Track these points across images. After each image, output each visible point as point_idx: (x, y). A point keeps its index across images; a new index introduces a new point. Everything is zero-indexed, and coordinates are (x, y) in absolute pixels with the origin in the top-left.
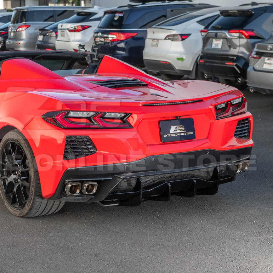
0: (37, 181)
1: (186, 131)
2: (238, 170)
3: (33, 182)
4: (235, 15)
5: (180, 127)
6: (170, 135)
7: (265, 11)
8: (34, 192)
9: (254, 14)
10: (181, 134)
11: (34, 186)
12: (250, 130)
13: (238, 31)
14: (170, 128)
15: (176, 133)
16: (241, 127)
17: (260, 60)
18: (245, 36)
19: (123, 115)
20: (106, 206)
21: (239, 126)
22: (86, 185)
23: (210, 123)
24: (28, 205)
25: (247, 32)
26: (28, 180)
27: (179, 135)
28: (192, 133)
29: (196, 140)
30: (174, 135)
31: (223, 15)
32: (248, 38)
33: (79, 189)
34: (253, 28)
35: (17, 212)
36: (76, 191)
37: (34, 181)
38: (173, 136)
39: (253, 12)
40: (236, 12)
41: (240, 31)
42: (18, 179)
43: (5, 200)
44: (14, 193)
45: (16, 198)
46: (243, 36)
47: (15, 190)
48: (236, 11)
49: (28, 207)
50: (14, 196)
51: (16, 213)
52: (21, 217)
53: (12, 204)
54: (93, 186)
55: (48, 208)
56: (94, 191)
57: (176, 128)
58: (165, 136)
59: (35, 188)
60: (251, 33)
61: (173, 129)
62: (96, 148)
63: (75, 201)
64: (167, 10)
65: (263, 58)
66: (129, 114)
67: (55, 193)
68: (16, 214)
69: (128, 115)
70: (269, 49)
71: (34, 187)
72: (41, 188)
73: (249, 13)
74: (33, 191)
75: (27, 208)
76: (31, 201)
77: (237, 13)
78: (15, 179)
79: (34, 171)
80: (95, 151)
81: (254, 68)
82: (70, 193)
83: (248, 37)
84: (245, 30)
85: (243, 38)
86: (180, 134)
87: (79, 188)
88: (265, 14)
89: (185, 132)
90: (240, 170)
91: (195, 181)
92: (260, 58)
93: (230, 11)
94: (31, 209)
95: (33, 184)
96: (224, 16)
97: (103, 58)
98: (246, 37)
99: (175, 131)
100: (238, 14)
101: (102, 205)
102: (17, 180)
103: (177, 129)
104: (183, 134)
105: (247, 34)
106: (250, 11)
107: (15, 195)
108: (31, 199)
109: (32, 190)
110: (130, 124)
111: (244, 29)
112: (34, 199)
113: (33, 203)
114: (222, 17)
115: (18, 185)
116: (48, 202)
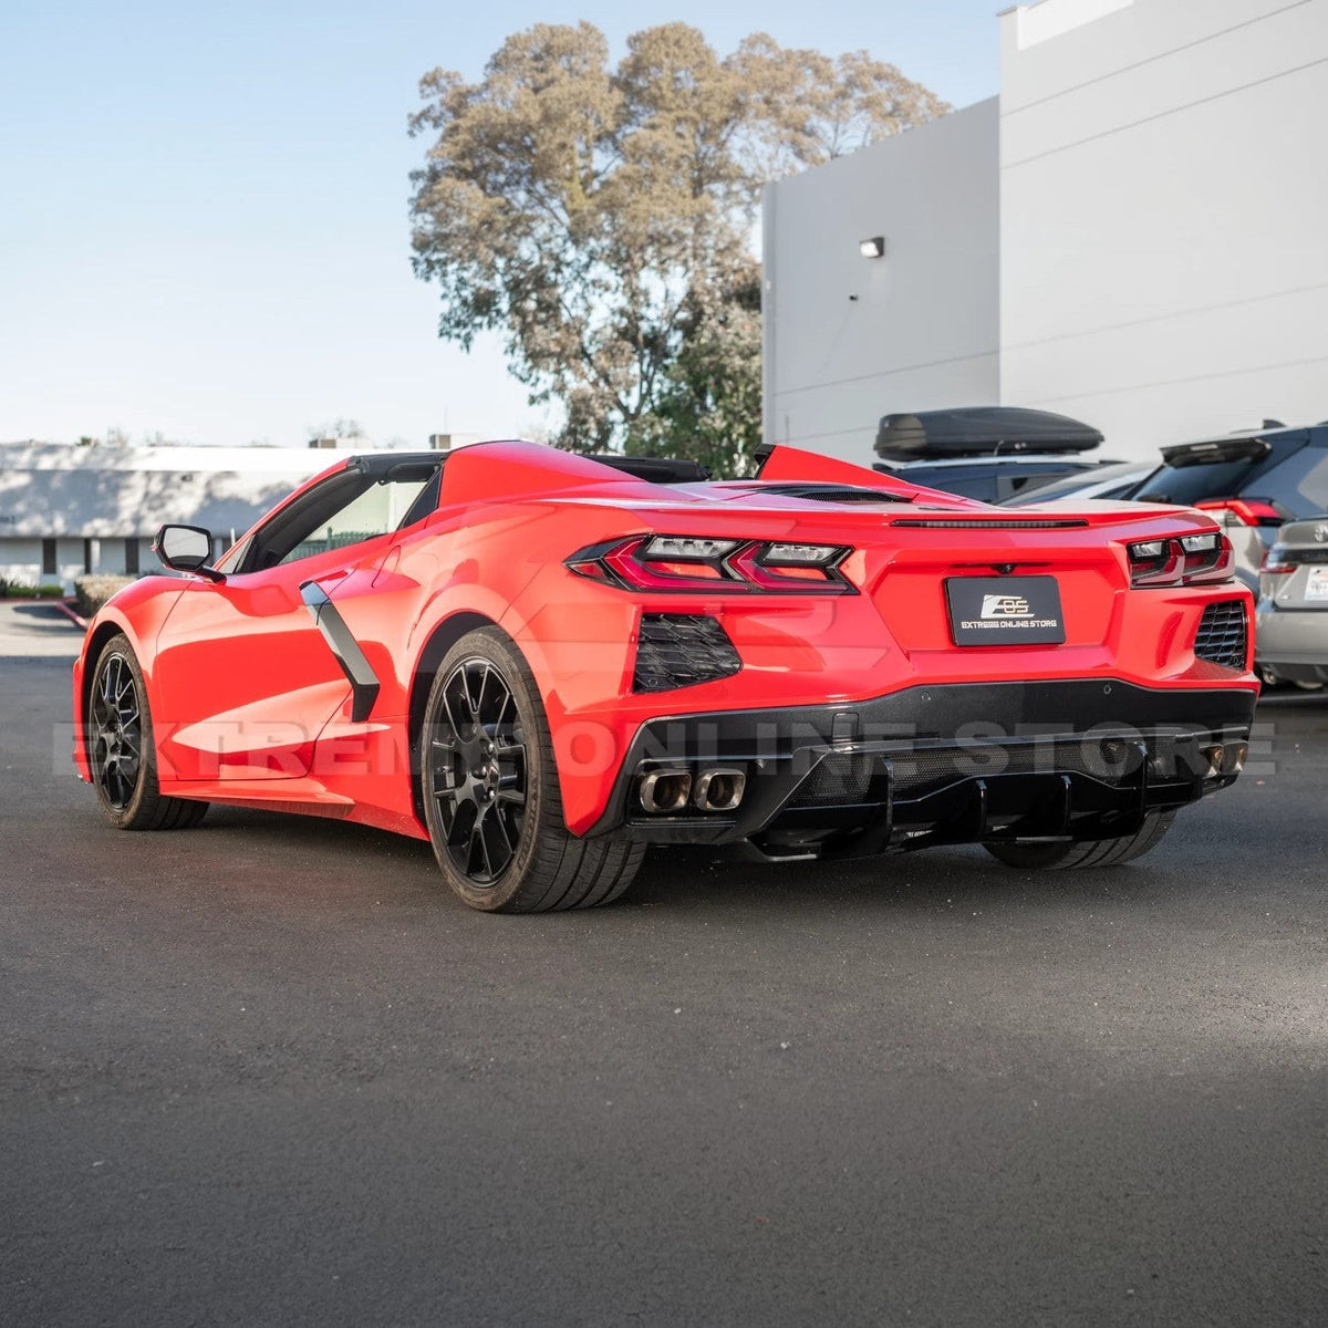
0: (550, 776)
1: (1032, 615)
2: (1212, 769)
3: (536, 780)
4: (1210, 460)
5: (1015, 601)
6: (980, 624)
7: (1307, 443)
8: (541, 817)
9: (1271, 450)
10: (1018, 624)
11: (539, 793)
12: (1246, 641)
13: (1221, 504)
14: (981, 601)
15: (1000, 620)
16: (1216, 628)
17: (1293, 576)
18: (1245, 518)
19: (826, 552)
20: (776, 859)
21: (1206, 634)
22: (708, 778)
23: (1113, 599)
24: (521, 862)
25: (1249, 507)
26: (520, 784)
27: (1010, 625)
28: (1053, 623)
29: (1067, 648)
30: (995, 625)
31: (1172, 465)
32: (1256, 526)
33: (685, 793)
34: (1269, 494)
35: (486, 895)
36: (676, 801)
37: (540, 778)
38: (991, 626)
39: (1268, 446)
40: (1215, 450)
41: (1230, 503)
42: (490, 789)
43: (446, 867)
44: (477, 833)
45: (483, 850)
46: (1239, 519)
47: (478, 825)
48: (1215, 446)
49: (521, 869)
50: (477, 844)
51: (482, 899)
52: (499, 911)
53: (468, 876)
54: (729, 782)
55: (587, 875)
56: (736, 800)
57: (1001, 603)
58: (965, 625)
59: (542, 802)
60: (1265, 511)
61: (990, 605)
62: (738, 656)
63: (673, 838)
64: (999, 478)
65: (1301, 568)
66: (845, 550)
67: (605, 811)
68: (482, 903)
69: (843, 551)
70: (1319, 538)
71: (539, 800)
72: (560, 801)
73: (1257, 450)
74: (535, 813)
75: (516, 873)
76: (529, 847)
77: (1216, 453)
78: (478, 789)
79: (540, 746)
80: (737, 666)
81: (1274, 605)
82: (654, 805)
83: (1256, 523)
84: (1243, 500)
85: (1238, 525)
86: (1014, 624)
87: (684, 787)
88: (1307, 450)
89: (1029, 619)
90: (1216, 768)
91: (1067, 781)
92: (1292, 571)
93: (1194, 449)
94: (529, 876)
95: (536, 788)
96: (1177, 467)
97: (770, 454)
98: (1249, 522)
99: (997, 611)
100: (1222, 454)
101: (765, 856)
102: (488, 794)
103: (1004, 607)
104: (1024, 624)
105: (1249, 513)
106: (1258, 441)
107: (480, 840)
108: (531, 838)
109: (533, 809)
110: (850, 583)
111: (1240, 495)
112: (538, 839)
113: (537, 852)
114: (1170, 470)
115: (486, 809)
116: (584, 853)
